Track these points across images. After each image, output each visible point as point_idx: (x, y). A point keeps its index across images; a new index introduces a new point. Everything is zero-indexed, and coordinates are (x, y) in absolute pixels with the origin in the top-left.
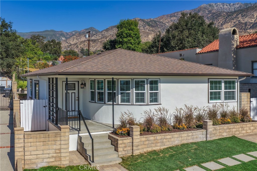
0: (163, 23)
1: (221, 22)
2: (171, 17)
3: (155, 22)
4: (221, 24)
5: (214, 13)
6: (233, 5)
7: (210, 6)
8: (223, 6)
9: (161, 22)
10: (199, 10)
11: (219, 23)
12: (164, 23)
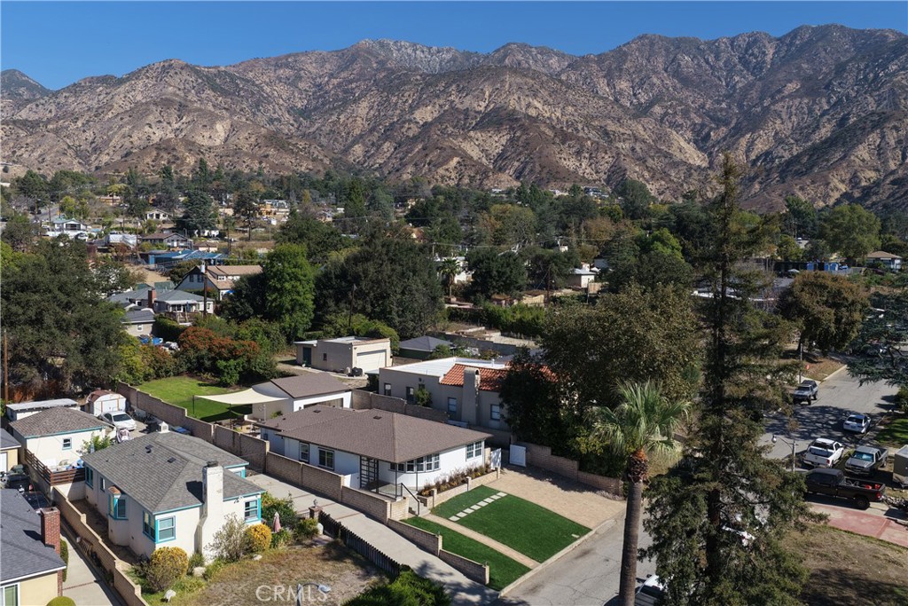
0: (254, 84)
1: (410, 102)
2: (278, 66)
3: (232, 77)
4: (410, 106)
5: (392, 71)
6: (439, 52)
7: (382, 45)
8: (415, 51)
9: (248, 81)
10: (353, 55)
11: (405, 102)
12: (256, 85)
